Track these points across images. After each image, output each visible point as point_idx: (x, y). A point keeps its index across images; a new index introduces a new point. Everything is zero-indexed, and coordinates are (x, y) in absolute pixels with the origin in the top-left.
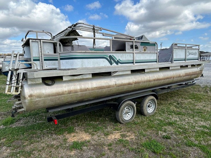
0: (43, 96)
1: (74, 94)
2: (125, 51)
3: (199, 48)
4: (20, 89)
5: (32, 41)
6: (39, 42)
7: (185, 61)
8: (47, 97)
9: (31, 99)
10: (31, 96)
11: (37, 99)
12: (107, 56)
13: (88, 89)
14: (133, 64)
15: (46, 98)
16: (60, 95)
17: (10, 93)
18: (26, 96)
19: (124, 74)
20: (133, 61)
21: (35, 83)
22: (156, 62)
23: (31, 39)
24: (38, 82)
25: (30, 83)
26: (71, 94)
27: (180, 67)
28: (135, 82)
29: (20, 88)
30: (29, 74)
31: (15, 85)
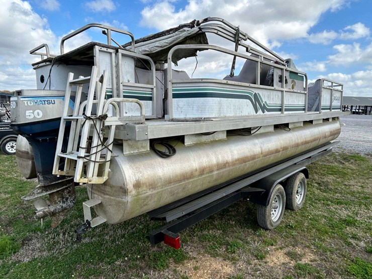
0: (159, 184)
1: (208, 175)
2: (273, 86)
3: (342, 89)
4: (107, 169)
5: (100, 51)
6: (113, 55)
7: (331, 111)
8: (166, 186)
9: (138, 194)
10: (137, 185)
11: (149, 193)
12: (251, 94)
13: (227, 163)
14: (280, 112)
15: (164, 189)
16: (188, 179)
17: (85, 180)
18: (128, 187)
19: (266, 131)
20: (281, 106)
21: (136, 151)
22: (304, 110)
23: (99, 45)
24: (143, 150)
25: (127, 153)
26: (203, 176)
27: (322, 120)
28: (284, 147)
29: (108, 164)
30: (139, 128)
31: (98, 160)
